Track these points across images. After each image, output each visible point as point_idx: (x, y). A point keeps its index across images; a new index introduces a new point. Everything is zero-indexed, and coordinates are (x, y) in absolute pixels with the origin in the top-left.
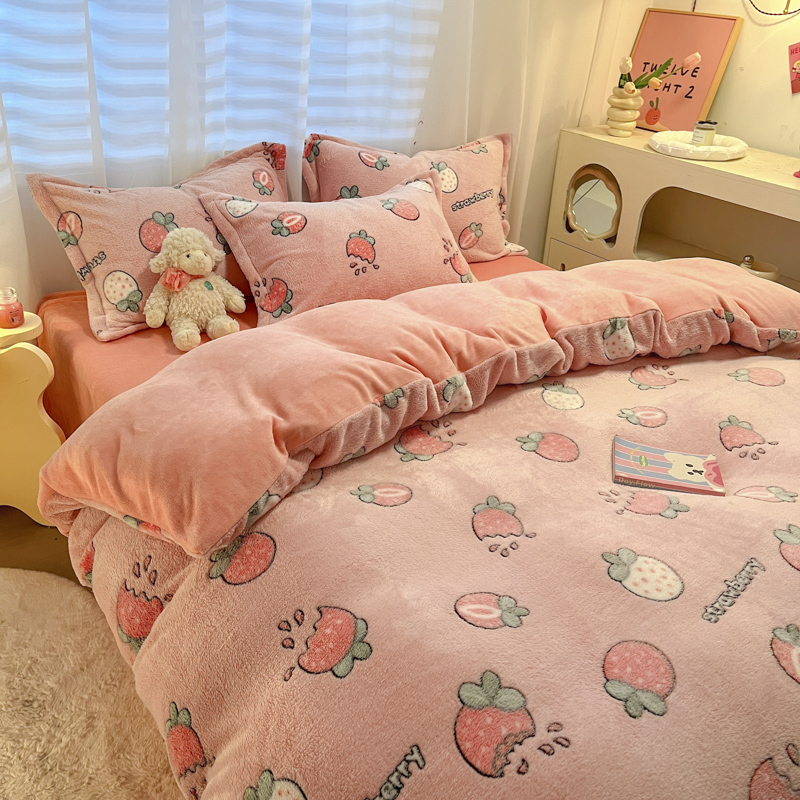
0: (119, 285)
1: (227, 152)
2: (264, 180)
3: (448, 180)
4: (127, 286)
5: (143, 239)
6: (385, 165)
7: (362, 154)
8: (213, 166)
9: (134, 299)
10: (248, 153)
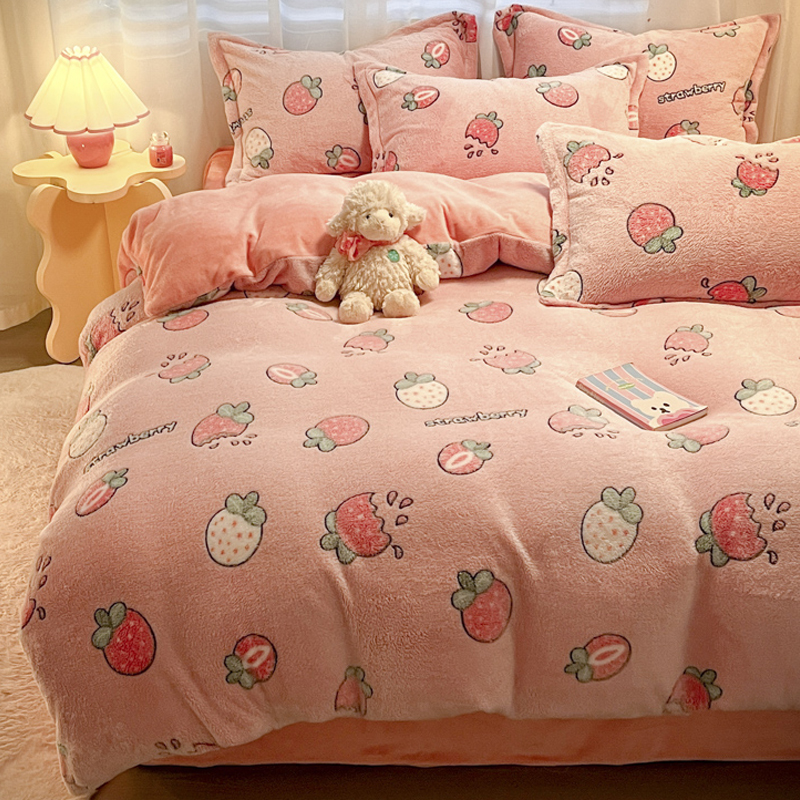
0: (257, 142)
1: (413, 21)
2: (437, 52)
3: (660, 67)
4: (262, 143)
5: (286, 100)
6: (585, 43)
7: (563, 31)
8: (395, 34)
9: (266, 156)
10: (435, 23)
